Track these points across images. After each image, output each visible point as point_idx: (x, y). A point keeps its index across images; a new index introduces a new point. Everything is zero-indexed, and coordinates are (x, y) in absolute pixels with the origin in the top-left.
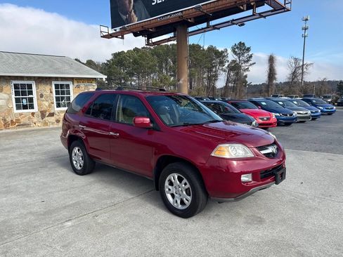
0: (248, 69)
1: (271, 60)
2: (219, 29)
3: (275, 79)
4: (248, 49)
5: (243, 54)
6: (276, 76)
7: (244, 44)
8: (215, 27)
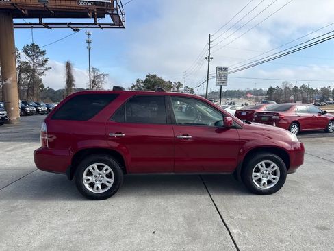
0: (43, 73)
1: (68, 66)
2: (51, 28)
3: (74, 85)
4: (43, 53)
5: (37, 57)
6: (75, 83)
7: (37, 47)
8: (46, 26)
